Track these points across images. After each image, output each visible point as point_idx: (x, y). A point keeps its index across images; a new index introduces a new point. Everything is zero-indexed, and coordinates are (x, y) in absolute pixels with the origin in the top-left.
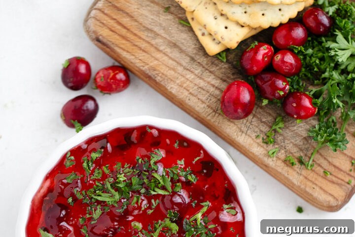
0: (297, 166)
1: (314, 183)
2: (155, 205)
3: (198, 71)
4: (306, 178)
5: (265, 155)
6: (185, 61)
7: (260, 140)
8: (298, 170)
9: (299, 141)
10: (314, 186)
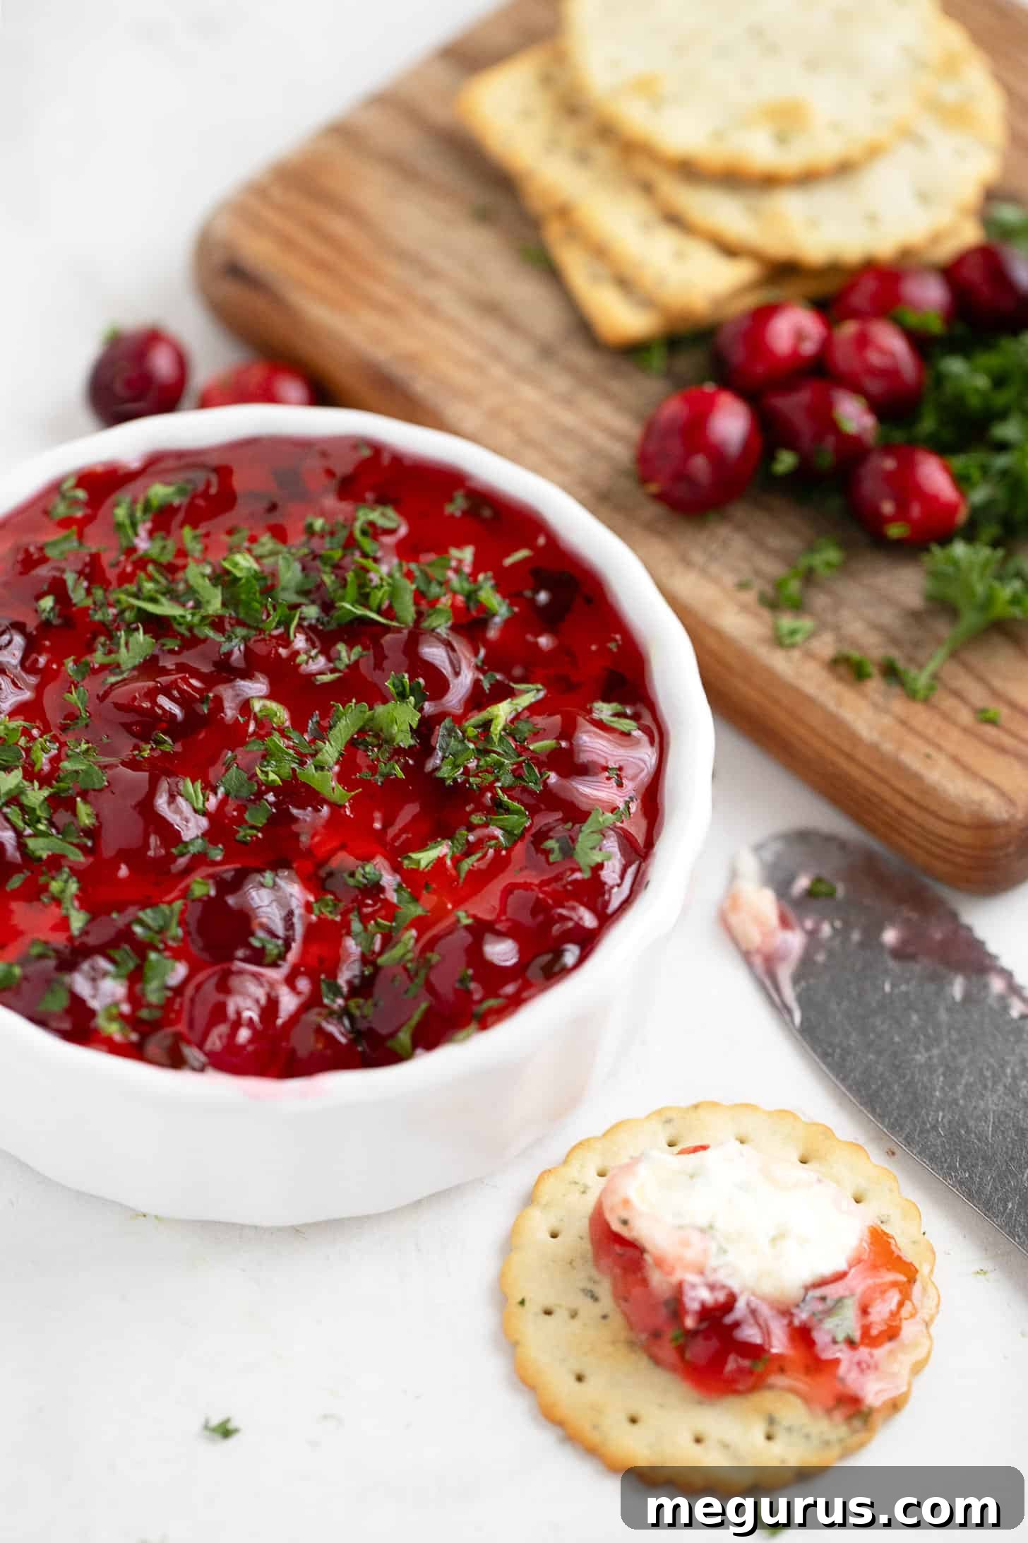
0: (875, 685)
1: (928, 741)
2: (346, 661)
3: (561, 383)
4: (903, 723)
5: (763, 640)
6: (521, 352)
7: (750, 597)
8: (877, 698)
9: (888, 616)
10: (929, 750)
